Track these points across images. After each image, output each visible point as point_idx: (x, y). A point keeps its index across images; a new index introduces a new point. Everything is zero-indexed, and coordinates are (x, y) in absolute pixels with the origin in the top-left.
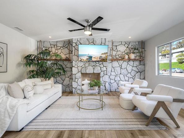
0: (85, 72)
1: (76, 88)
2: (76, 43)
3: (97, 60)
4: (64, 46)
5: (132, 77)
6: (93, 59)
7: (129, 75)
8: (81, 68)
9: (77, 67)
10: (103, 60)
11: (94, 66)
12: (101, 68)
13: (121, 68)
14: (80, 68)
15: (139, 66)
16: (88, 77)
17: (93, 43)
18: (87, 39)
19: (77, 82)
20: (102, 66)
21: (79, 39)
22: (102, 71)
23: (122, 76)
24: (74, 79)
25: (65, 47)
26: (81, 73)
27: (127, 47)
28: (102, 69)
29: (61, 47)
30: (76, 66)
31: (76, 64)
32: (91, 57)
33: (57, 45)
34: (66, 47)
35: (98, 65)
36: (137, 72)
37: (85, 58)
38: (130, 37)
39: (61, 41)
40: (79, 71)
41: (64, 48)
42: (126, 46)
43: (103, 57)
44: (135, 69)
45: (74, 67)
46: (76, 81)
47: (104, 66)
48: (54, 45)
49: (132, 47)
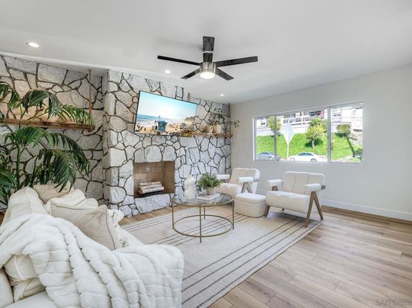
0: (142, 160)
1: (122, 202)
2: (118, 84)
3: (175, 131)
4: (66, 83)
5: (215, 166)
6: (169, 129)
7: (211, 163)
8: (135, 150)
9: (124, 147)
10: (187, 132)
11: (162, 145)
12: (176, 150)
13: (200, 150)
14: (130, 151)
15: (225, 147)
16: (142, 173)
17: (160, 92)
18: (146, 80)
19: (123, 188)
20: (177, 145)
21: (128, 75)
22: (177, 157)
23: (201, 165)
24: (115, 180)
25: (68, 85)
26: (134, 162)
27: (209, 111)
28: (177, 152)
29: (56, 84)
30: (120, 146)
31: (120, 139)
32: (163, 124)
33: (36, 75)
34: (73, 86)
35: (169, 143)
36: (222, 157)
37: (149, 126)
38: (222, 95)
39: (56, 67)
40: (129, 158)
41: (66, 88)
42: (207, 108)
43: (188, 126)
44: (218, 151)
45: (114, 147)
46: (122, 184)
47: (181, 147)
48: (25, 74)
49: (215, 112)
